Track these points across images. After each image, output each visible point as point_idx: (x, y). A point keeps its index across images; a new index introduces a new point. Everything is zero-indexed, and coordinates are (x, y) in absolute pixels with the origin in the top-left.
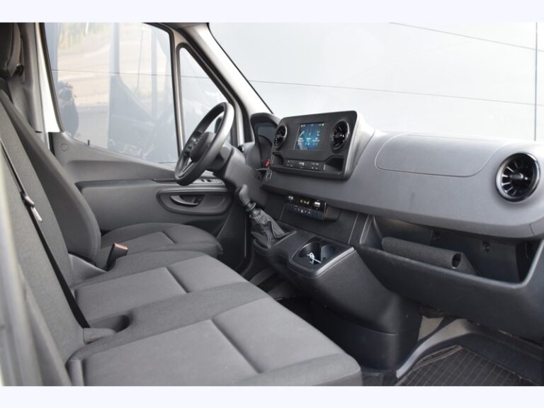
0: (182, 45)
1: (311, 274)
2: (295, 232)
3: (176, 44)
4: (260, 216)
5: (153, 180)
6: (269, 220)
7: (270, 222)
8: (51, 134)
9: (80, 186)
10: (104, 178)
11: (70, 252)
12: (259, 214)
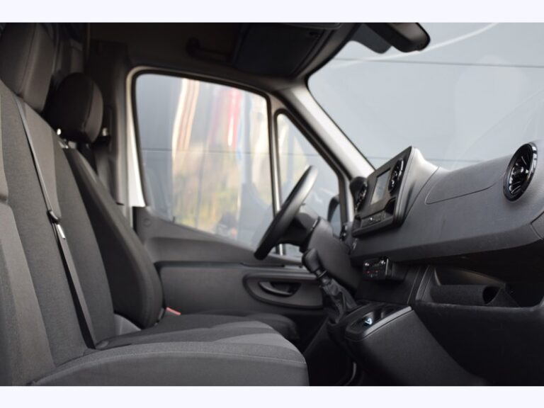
0: (279, 111)
1: (360, 336)
2: (368, 305)
3: (273, 111)
4: (330, 286)
5: (242, 264)
6: (340, 290)
7: (341, 293)
8: (135, 209)
9: (158, 266)
10: (186, 258)
11: (116, 312)
12: (330, 283)
